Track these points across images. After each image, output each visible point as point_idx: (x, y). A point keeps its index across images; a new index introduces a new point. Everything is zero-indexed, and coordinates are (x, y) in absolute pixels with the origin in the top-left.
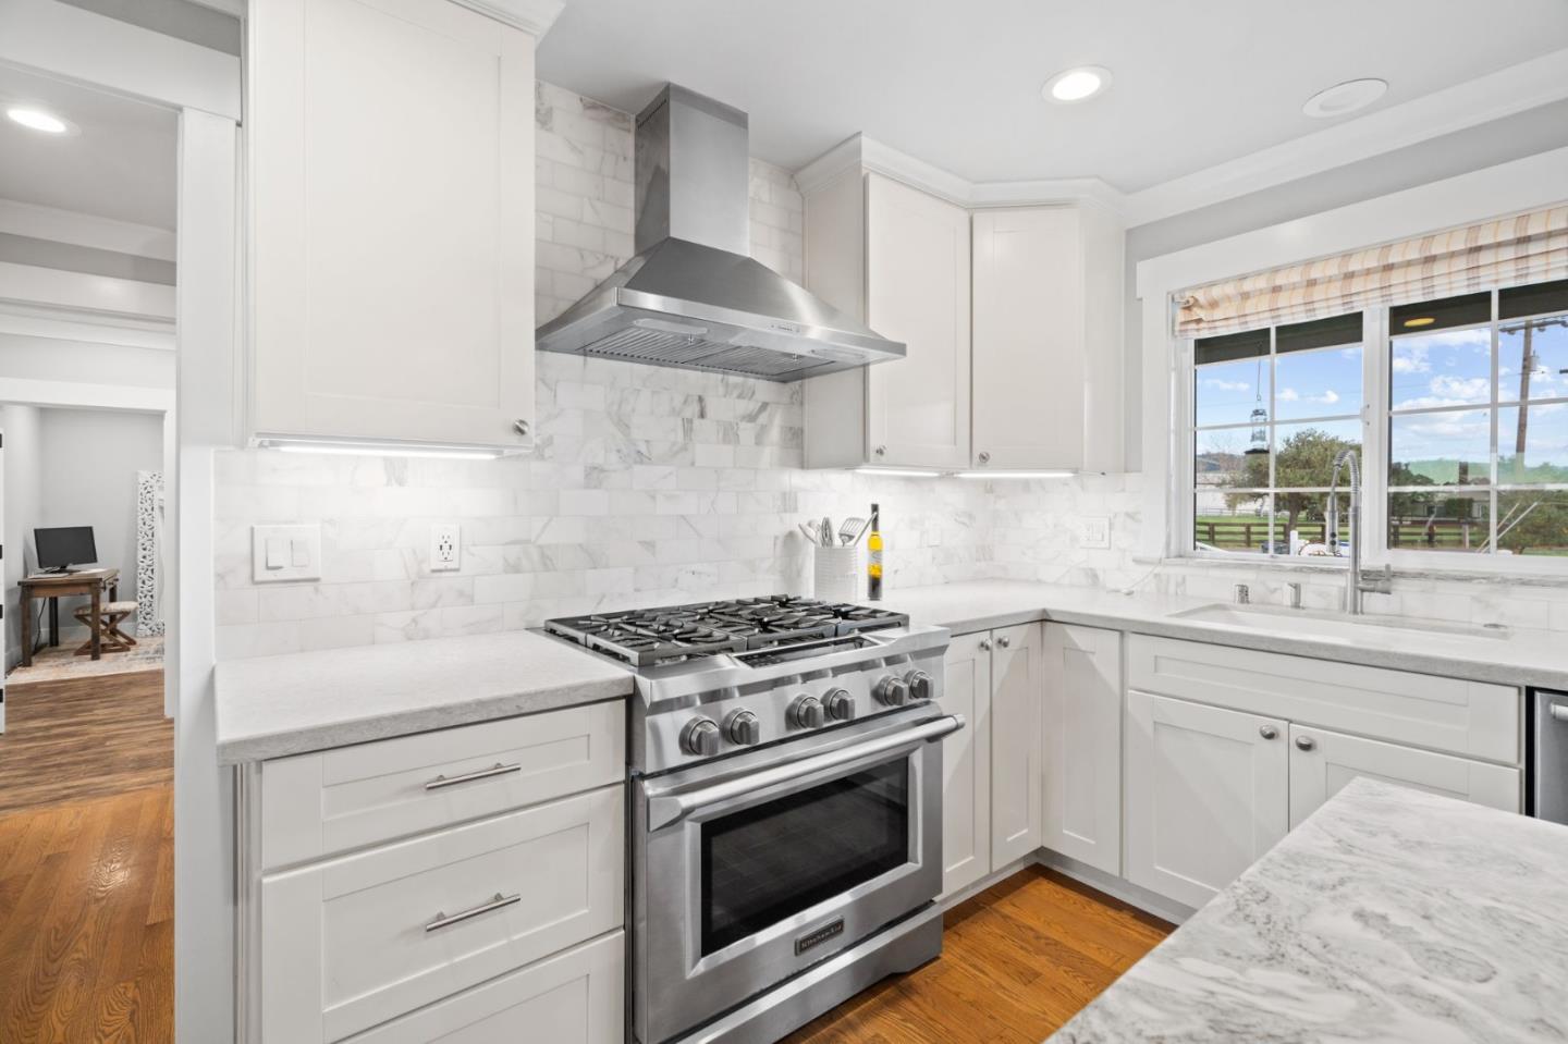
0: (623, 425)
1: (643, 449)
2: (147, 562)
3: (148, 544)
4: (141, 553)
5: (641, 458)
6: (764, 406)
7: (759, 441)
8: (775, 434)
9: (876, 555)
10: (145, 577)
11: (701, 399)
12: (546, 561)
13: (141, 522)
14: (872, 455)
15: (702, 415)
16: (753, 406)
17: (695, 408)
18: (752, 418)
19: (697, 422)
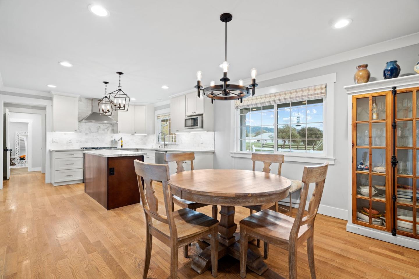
0: (90, 129)
1: (92, 131)
2: (17, 149)
3: (17, 146)
4: (16, 148)
5: (92, 132)
6: (108, 127)
7: (108, 130)
8: (110, 130)
9: (122, 143)
10: (17, 152)
11: (100, 127)
12: (81, 142)
13: (16, 142)
14: (118, 132)
15: (100, 128)
16: (107, 127)
17: (99, 127)
18: (107, 128)
19: (99, 129)
